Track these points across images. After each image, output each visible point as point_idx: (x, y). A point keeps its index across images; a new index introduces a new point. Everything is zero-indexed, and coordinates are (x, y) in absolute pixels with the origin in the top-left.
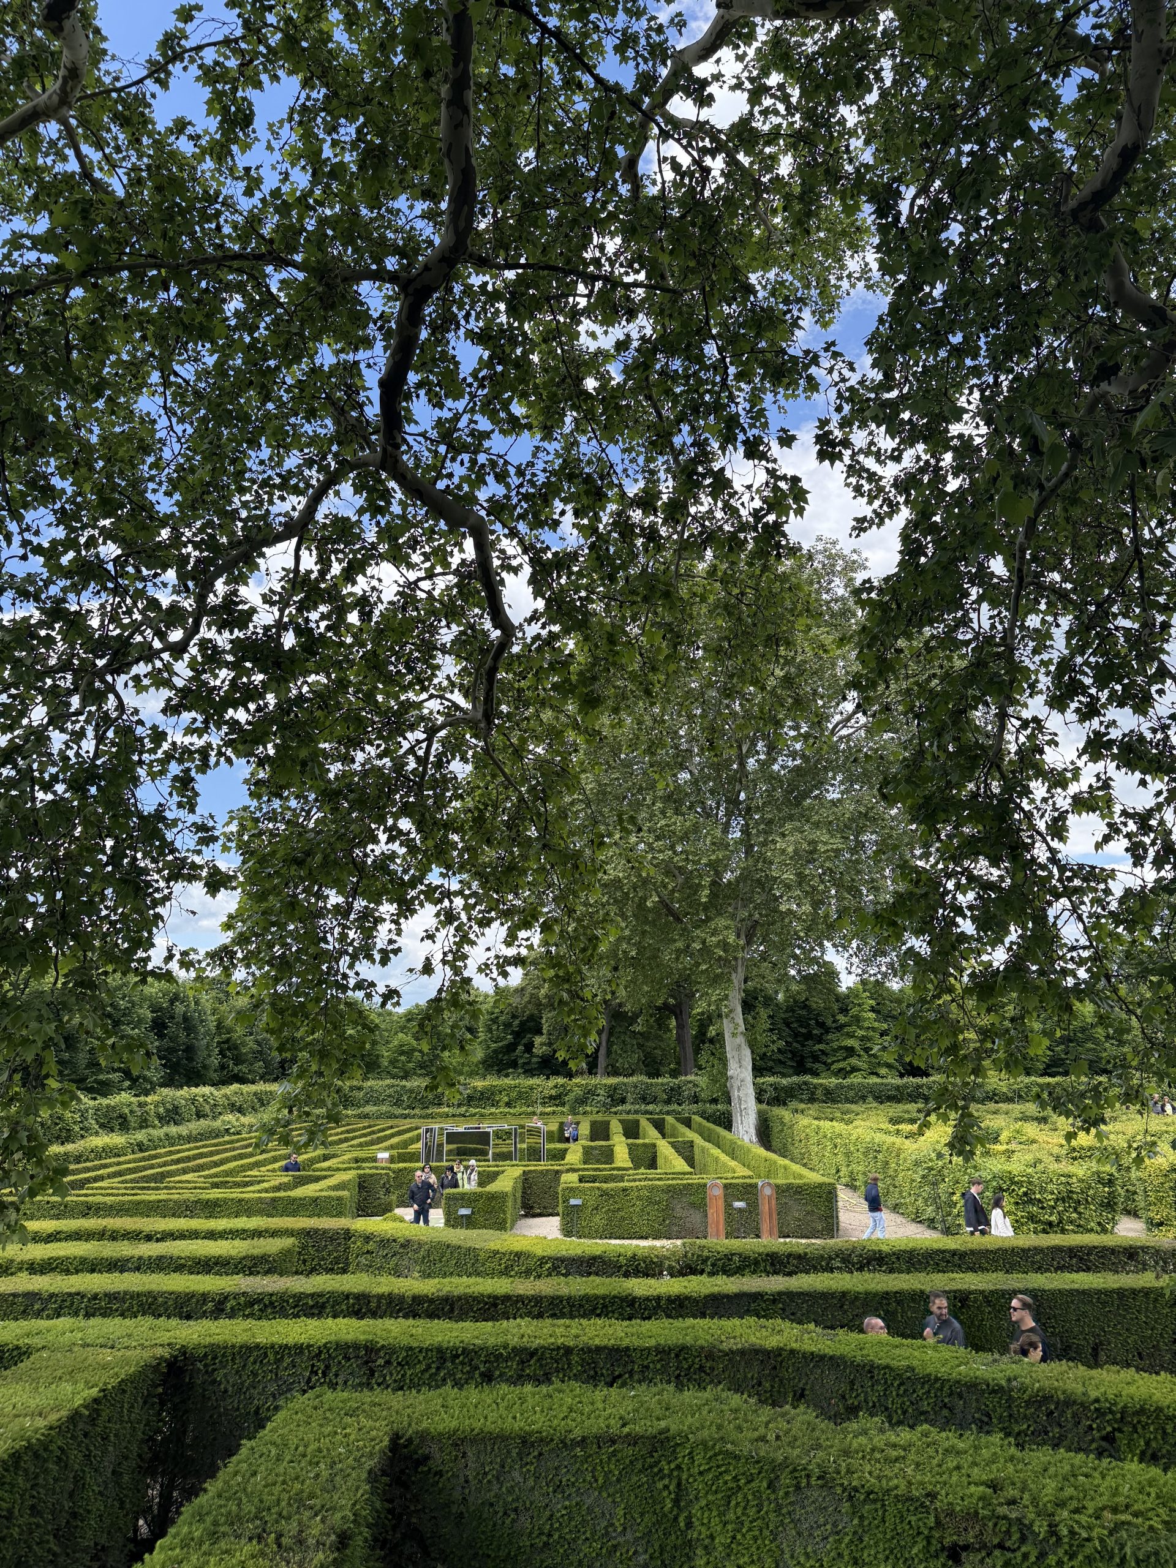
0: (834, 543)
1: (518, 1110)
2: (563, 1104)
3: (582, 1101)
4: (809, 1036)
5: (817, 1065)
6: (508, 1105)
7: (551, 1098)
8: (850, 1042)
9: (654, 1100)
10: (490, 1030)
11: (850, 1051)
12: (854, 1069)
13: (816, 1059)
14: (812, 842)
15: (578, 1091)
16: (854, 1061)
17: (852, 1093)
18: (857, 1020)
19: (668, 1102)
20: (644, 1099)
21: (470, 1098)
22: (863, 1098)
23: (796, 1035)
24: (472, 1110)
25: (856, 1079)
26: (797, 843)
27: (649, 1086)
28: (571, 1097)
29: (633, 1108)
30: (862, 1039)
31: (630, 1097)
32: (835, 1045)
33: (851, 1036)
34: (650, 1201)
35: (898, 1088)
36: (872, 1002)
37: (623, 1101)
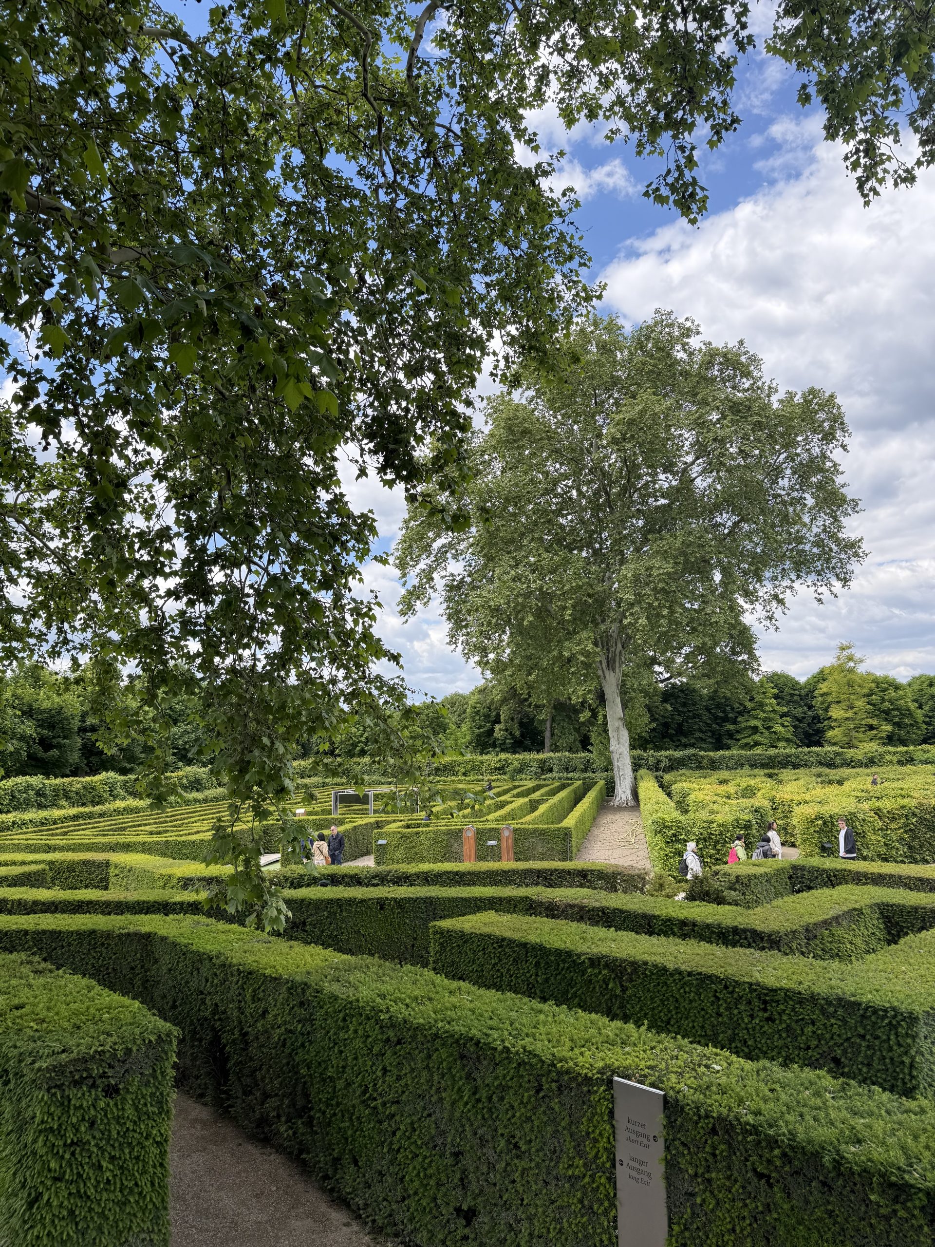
0: (669, 314)
1: (472, 778)
2: (505, 774)
3: (520, 771)
4: (726, 719)
5: (729, 741)
6: (465, 774)
7: (496, 769)
8: (753, 723)
9: (575, 770)
10: (474, 721)
11: (755, 730)
12: (757, 744)
13: (731, 735)
14: (649, 569)
15: (516, 764)
16: (757, 737)
17: (732, 762)
18: (761, 706)
19: (585, 771)
20: (567, 769)
21: (437, 770)
22: (741, 765)
23: (716, 718)
24: (438, 778)
25: (758, 751)
26: (636, 569)
27: (569, 759)
28: (511, 768)
29: (557, 775)
30: (765, 720)
31: (556, 768)
32: (743, 725)
33: (755, 718)
34: (435, 841)
35: (770, 758)
36: (776, 691)
37: (551, 770)
